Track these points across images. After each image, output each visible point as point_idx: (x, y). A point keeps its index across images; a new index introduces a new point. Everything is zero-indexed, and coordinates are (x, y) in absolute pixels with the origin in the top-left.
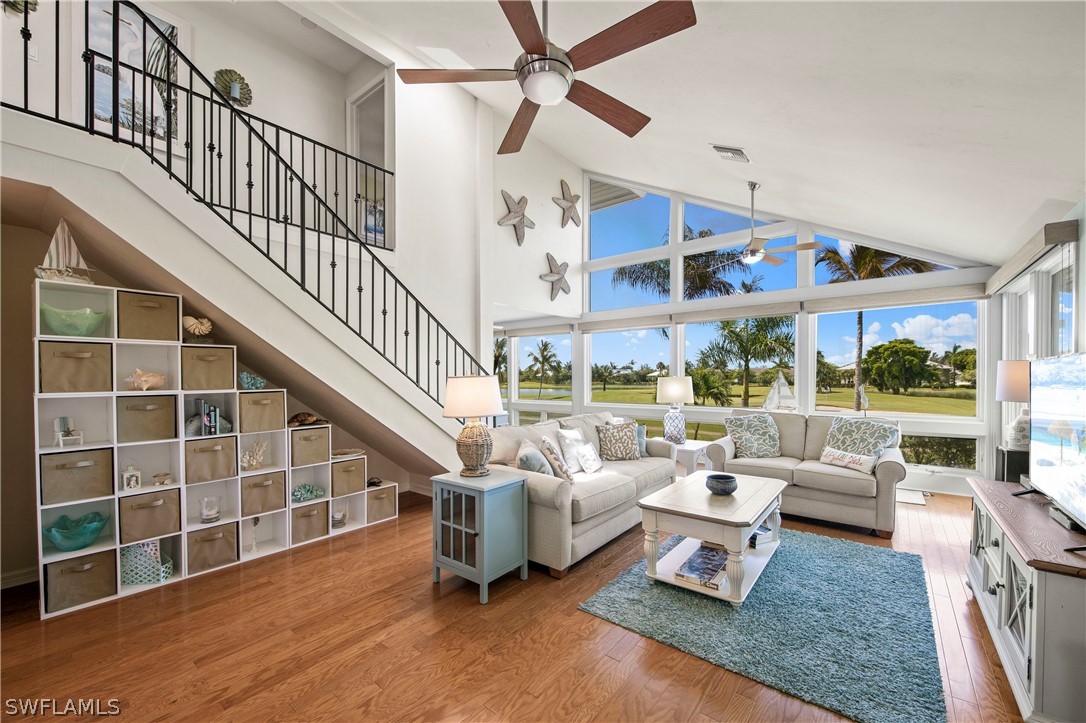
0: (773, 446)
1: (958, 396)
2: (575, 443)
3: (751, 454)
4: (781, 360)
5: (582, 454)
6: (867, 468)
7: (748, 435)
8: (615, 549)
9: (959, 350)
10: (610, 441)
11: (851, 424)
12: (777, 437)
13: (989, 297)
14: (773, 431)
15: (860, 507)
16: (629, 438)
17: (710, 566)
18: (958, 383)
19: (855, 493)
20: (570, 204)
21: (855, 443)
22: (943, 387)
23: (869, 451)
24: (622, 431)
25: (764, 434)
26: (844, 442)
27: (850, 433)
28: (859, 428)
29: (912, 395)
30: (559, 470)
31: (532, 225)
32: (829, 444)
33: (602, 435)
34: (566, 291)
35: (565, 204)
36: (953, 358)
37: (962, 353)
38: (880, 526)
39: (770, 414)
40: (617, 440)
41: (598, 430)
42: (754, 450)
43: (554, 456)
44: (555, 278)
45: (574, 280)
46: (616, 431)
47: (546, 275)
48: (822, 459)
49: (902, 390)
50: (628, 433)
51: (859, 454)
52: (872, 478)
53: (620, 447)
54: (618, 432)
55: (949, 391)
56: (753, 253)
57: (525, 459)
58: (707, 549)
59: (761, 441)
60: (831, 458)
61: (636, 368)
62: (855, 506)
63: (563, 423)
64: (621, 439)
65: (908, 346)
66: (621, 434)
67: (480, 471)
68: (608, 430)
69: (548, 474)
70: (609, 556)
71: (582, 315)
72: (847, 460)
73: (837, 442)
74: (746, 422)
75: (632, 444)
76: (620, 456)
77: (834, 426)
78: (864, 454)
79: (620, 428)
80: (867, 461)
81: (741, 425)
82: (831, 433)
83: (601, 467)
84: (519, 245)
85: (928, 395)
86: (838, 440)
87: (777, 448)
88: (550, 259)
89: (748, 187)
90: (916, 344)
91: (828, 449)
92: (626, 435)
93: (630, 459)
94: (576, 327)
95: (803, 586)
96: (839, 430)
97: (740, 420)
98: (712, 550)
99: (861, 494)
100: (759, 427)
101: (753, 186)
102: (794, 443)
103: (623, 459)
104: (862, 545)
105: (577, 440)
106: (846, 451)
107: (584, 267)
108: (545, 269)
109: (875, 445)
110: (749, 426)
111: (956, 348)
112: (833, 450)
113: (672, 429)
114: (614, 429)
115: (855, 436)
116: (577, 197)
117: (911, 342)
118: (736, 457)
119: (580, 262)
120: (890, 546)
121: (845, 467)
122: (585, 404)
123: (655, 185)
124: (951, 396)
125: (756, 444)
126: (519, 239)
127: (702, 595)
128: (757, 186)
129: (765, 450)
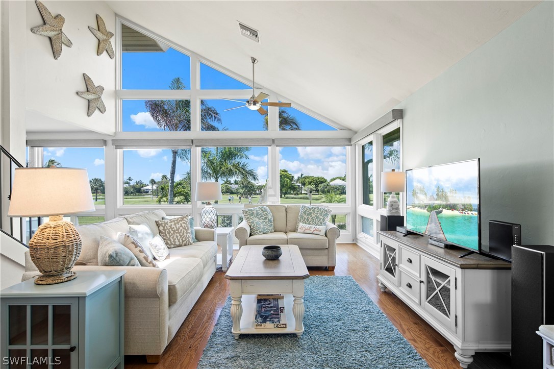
0: (271, 226)
1: (304, 198)
2: (147, 236)
3: (260, 232)
4: (227, 180)
5: (154, 244)
6: (323, 233)
7: (257, 220)
8: (193, 320)
9: (303, 176)
10: (169, 233)
11: (310, 209)
12: (272, 220)
13: (351, 145)
14: (270, 216)
15: (321, 255)
16: (185, 229)
17: (272, 312)
18: (303, 192)
19: (320, 248)
20: (105, 37)
21: (313, 220)
22: (298, 194)
23: (321, 223)
24: (178, 223)
25: (266, 218)
26: (308, 220)
27: (310, 214)
28: (314, 211)
29: (287, 198)
30: (144, 261)
31: (69, 44)
32: (300, 221)
33: (161, 228)
34: (102, 110)
35: (100, 35)
36: (301, 180)
37: (304, 177)
38: (330, 265)
39: (267, 206)
40: (174, 231)
41: (158, 225)
42: (261, 230)
43: (138, 249)
44: (91, 97)
45: (109, 103)
46: (173, 223)
47: (83, 93)
48: (299, 230)
49: (283, 196)
50: (183, 225)
51: (316, 225)
52: (326, 238)
53: (177, 237)
54: (175, 224)
55: (300, 196)
56: (255, 103)
57: (114, 256)
58: (262, 300)
59: (264, 224)
60: (304, 229)
61: (132, 183)
62: (318, 255)
63: (130, 220)
64: (178, 230)
65: (285, 173)
66: (178, 226)
67: (66, 276)
68: (167, 223)
69: (137, 266)
70: (190, 327)
71: (115, 133)
72: (312, 230)
73: (304, 220)
74: (255, 211)
75: (187, 233)
76: (177, 243)
77: (301, 211)
78: (319, 225)
79: (177, 222)
80: (322, 229)
81: (253, 214)
82: (301, 215)
83: (169, 254)
84: (55, 57)
85: (293, 198)
86: (305, 218)
87: (272, 227)
88: (86, 79)
89: (251, 61)
90: (288, 172)
91: (301, 225)
92: (181, 226)
93: (185, 245)
94: (110, 143)
95: (319, 308)
96: (305, 213)
97: (251, 210)
98: (266, 300)
99: (321, 248)
100: (262, 215)
101: (254, 60)
102: (281, 224)
103: (180, 246)
104: (326, 276)
105: (147, 234)
106: (310, 224)
107: (116, 94)
108: (82, 88)
109: (324, 220)
110: (257, 214)
111: (302, 175)
112: (304, 224)
113: (208, 220)
114: (172, 222)
115: (313, 216)
116: (112, 35)
117: (286, 171)
118: (251, 235)
119: (114, 89)
120: (334, 274)
121: (312, 234)
122: (118, 207)
123: (179, 44)
124: (301, 198)
125: (262, 226)
126: (56, 54)
127: (275, 334)
128: (256, 61)
129: (267, 229)
